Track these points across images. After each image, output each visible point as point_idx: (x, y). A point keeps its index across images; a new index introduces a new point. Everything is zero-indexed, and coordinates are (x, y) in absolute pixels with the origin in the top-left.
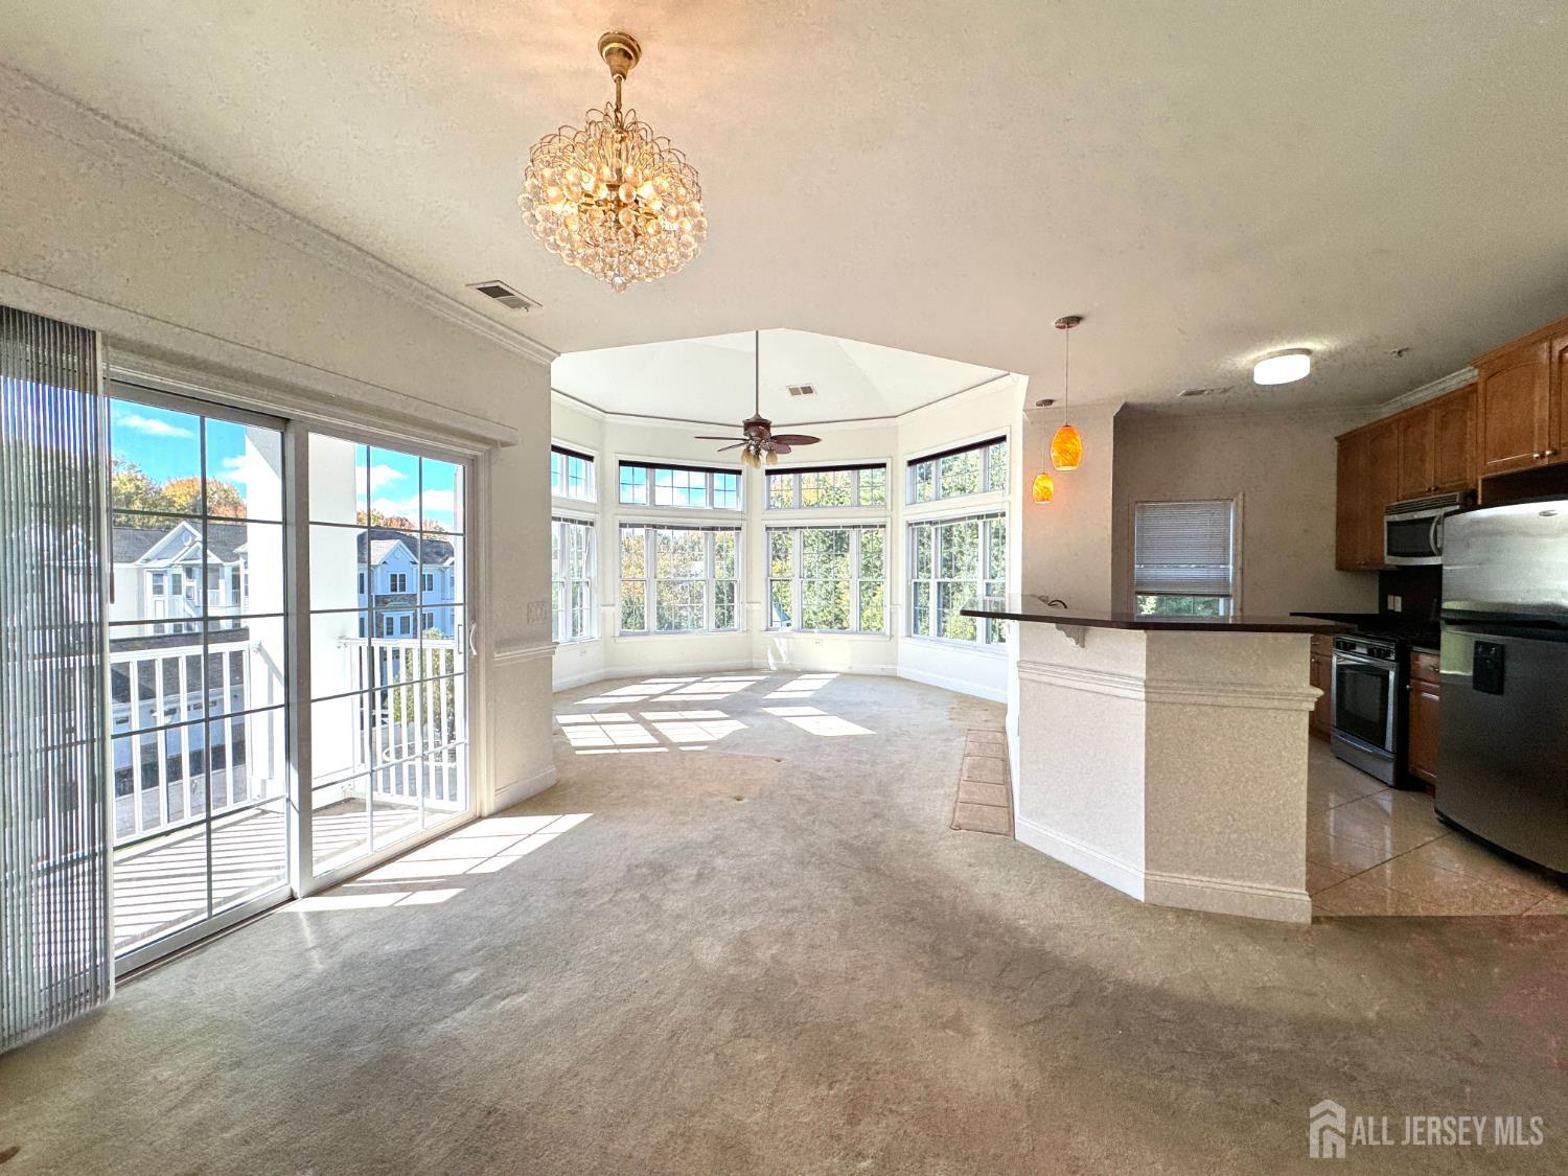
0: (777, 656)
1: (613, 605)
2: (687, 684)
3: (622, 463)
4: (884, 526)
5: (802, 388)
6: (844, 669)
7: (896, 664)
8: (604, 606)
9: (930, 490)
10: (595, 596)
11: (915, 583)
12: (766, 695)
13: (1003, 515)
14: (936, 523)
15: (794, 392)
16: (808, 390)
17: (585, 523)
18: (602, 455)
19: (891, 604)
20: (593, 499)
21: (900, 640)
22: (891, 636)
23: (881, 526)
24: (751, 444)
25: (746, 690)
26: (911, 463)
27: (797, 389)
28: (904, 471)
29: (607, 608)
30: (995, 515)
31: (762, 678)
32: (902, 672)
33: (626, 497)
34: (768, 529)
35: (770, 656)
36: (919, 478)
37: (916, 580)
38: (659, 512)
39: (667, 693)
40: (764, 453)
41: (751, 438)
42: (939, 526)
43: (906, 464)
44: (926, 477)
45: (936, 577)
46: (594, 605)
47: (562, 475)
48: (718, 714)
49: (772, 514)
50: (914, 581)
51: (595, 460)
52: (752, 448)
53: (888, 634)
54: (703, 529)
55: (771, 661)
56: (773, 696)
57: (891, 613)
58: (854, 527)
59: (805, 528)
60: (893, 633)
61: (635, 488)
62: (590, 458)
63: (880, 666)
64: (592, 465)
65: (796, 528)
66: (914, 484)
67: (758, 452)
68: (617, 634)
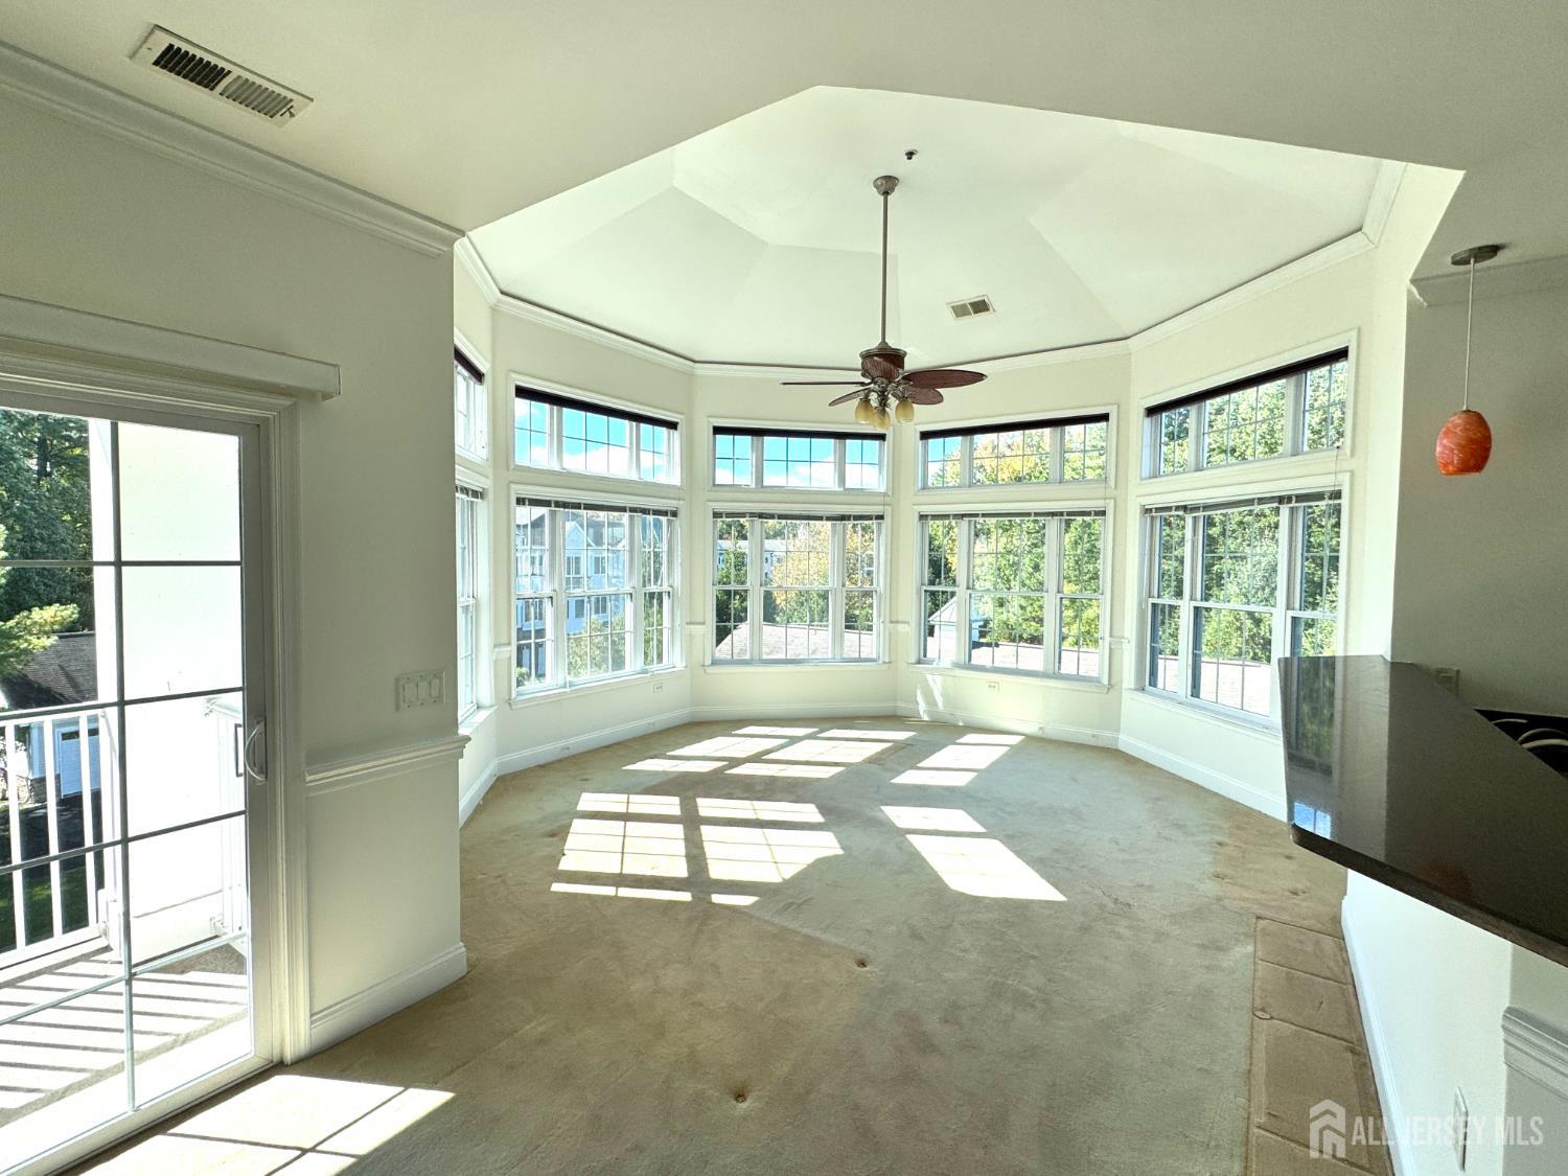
0: (931, 701)
1: (704, 623)
2: (794, 740)
3: (718, 430)
4: (1103, 513)
5: (972, 304)
6: (1032, 729)
7: (1118, 730)
8: (691, 623)
9: (1185, 451)
10: (678, 613)
11: (1154, 605)
12: (899, 773)
13: (1337, 495)
14: (1195, 509)
15: (960, 311)
16: (980, 307)
17: (665, 513)
18: (690, 421)
19: (1111, 636)
20: (675, 479)
21: (1126, 695)
22: (1111, 686)
23: (1097, 513)
24: (870, 391)
25: (871, 760)
26: (1152, 411)
27: (964, 306)
28: (1139, 429)
29: (693, 627)
30: (1319, 496)
31: (901, 735)
32: (1128, 742)
33: (723, 476)
34: (923, 517)
35: (920, 699)
36: (1164, 439)
37: (1156, 601)
38: (769, 497)
39: (757, 758)
40: (893, 402)
41: (873, 381)
42: (1201, 514)
43: (1142, 412)
44: (1175, 436)
45: (1192, 598)
46: (678, 622)
47: (631, 448)
48: (809, 812)
49: (925, 497)
50: (1151, 601)
51: (679, 427)
52: (874, 397)
53: (1105, 681)
54: (828, 519)
55: (922, 707)
56: (909, 778)
57: (1110, 649)
58: (1053, 514)
59: (976, 515)
60: (1113, 682)
61: (735, 463)
62: (672, 426)
63: (1089, 732)
64: (676, 434)
65: (963, 516)
66: (1157, 447)
67: (883, 403)
68: (708, 662)
